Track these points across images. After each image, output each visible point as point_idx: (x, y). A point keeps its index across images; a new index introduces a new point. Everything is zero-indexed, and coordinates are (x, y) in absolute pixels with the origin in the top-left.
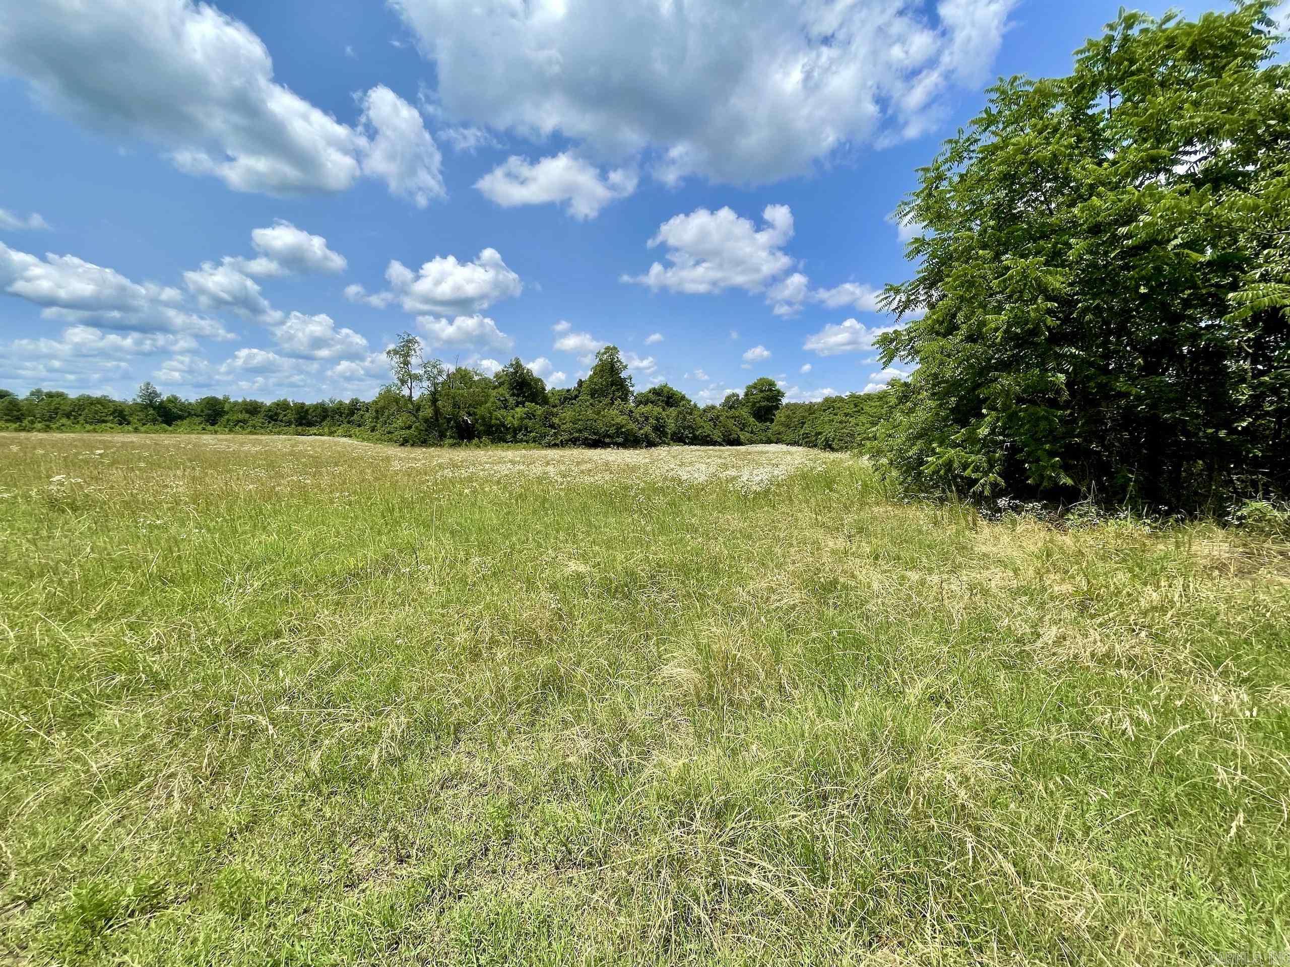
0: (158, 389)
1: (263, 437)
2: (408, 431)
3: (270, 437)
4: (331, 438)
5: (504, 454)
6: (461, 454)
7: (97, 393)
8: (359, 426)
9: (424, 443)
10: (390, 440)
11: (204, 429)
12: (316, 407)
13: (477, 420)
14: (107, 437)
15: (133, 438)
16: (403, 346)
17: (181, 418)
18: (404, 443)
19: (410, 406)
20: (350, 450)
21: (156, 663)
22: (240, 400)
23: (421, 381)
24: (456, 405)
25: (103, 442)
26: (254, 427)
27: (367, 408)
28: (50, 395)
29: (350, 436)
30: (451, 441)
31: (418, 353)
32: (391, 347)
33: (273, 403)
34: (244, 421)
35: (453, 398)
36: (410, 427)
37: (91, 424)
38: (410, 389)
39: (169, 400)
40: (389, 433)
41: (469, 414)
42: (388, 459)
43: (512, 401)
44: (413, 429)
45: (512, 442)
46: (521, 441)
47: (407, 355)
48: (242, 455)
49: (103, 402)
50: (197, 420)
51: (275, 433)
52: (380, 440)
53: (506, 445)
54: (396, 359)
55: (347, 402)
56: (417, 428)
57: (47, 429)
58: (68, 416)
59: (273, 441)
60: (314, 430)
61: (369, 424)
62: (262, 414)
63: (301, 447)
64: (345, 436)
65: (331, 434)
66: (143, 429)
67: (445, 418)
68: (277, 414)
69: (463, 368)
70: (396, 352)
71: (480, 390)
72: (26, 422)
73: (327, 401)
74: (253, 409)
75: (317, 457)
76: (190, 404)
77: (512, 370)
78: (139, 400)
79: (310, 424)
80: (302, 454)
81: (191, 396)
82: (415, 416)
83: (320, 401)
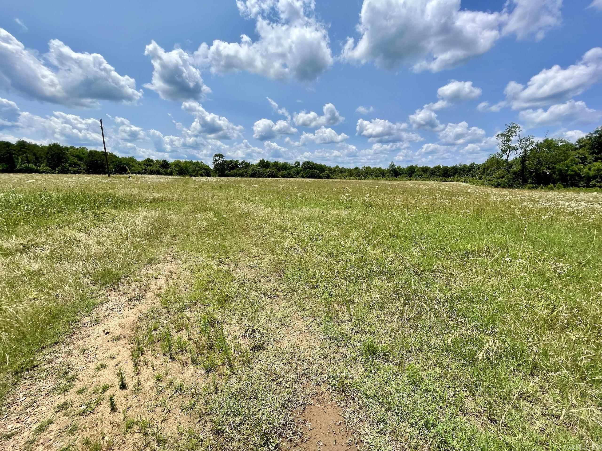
0: (395, 164)
1: (428, 182)
2: (501, 179)
3: (431, 182)
4: (457, 183)
5: (576, 195)
6: (538, 194)
7: (378, 167)
8: (473, 177)
9: (511, 186)
10: (489, 184)
11: (407, 179)
12: (452, 168)
13: (554, 172)
14: (378, 182)
15: (386, 182)
16: (508, 131)
17: (400, 174)
18: (498, 186)
19: (506, 165)
20: (466, 189)
21: (391, 267)
22: (421, 166)
23: (516, 150)
24: (539, 163)
25: (378, 183)
26: (425, 177)
27: (479, 167)
28: (367, 168)
29: (467, 182)
30: (531, 185)
31: (518, 133)
32: (499, 133)
33: (434, 167)
34: (422, 175)
35: (538, 158)
36: (503, 177)
37: (375, 177)
38: (508, 156)
39: (398, 168)
40: (490, 180)
41: (549, 168)
42: (488, 194)
43: (591, 157)
44: (505, 178)
45: (584, 187)
46: (594, 186)
47: (510, 135)
48: (420, 190)
49: (379, 169)
50: (405, 175)
51: (433, 181)
52: (483, 184)
53: (577, 189)
54: (503, 139)
55: (468, 165)
56: (507, 177)
57: (365, 179)
58: (370, 174)
59: (432, 184)
60: (450, 179)
61: (478, 175)
62: (429, 172)
63: (443, 187)
64: (464, 182)
65: (458, 181)
66: (389, 179)
67: (529, 171)
68: (435, 172)
69: (550, 139)
70: (502, 135)
71: (562, 152)
72: (360, 177)
73: (458, 165)
74: (425, 170)
75: (450, 192)
76: (404, 169)
77: (596, 135)
78: (389, 168)
79: (449, 176)
80: (444, 190)
81: (404, 166)
82: (508, 170)
83: (455, 165)
